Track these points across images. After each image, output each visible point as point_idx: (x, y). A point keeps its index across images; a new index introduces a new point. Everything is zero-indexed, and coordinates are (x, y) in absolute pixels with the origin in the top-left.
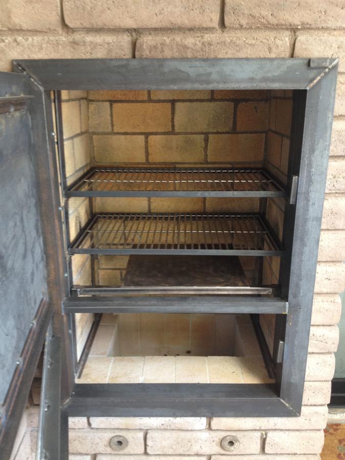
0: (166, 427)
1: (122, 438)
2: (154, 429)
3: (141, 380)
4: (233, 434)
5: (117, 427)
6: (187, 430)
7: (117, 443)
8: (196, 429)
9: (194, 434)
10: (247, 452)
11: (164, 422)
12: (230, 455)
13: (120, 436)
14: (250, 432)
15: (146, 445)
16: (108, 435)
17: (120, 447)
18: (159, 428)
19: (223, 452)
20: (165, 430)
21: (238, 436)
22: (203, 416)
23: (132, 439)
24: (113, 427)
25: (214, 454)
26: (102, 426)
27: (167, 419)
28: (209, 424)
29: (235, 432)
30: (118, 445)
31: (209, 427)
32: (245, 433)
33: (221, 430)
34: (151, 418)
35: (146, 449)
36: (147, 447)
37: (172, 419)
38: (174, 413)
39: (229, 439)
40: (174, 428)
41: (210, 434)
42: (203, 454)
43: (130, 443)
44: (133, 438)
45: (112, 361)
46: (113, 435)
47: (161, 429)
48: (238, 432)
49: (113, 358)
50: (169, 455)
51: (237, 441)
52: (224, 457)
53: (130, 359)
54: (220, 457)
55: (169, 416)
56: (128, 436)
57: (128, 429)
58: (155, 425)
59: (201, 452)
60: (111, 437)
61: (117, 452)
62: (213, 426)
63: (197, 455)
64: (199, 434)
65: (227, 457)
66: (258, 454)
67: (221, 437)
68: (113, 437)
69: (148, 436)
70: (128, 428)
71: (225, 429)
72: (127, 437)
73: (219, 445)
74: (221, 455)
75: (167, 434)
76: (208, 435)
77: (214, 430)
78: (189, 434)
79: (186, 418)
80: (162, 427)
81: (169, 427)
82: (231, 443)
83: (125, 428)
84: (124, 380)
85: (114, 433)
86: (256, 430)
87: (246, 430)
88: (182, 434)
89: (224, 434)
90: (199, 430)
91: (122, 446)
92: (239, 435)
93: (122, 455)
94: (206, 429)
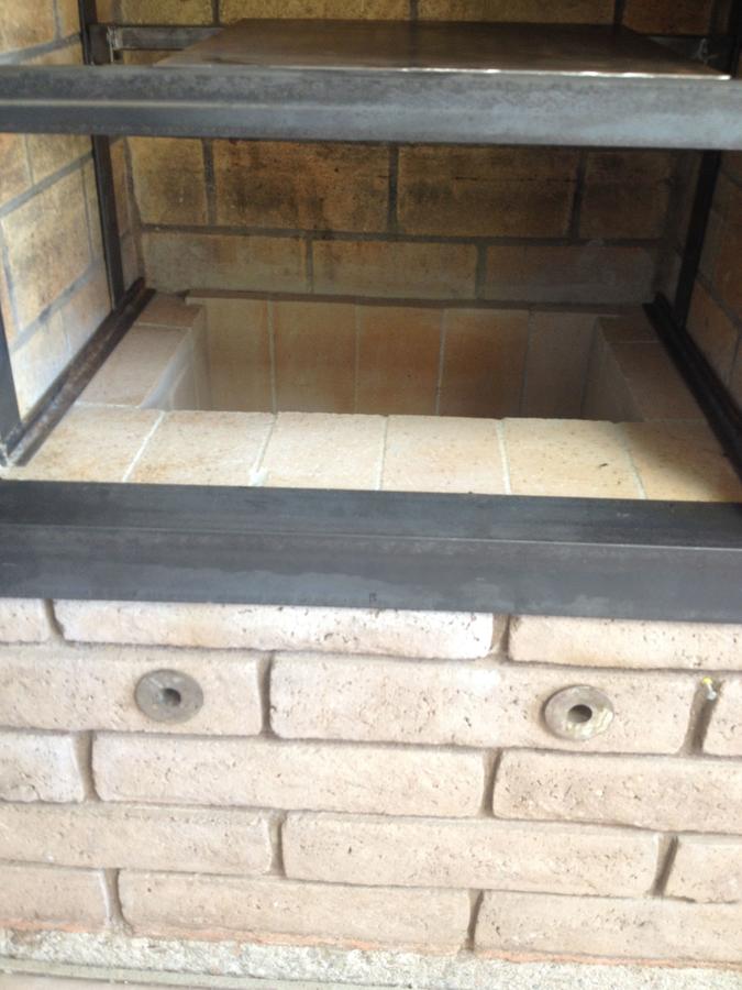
0: (340, 645)
1: (177, 680)
2: (297, 652)
3: (254, 478)
4: (593, 679)
5: (158, 640)
6: (421, 660)
7: (161, 697)
8: (454, 656)
9: (445, 674)
10: (637, 746)
11: (332, 627)
12: (572, 753)
13: (172, 672)
14: (656, 675)
15: (267, 706)
16: (129, 668)
17: (174, 710)
18: (314, 647)
19: (545, 740)
20: (338, 653)
21: (609, 688)
22: (484, 610)
23: (217, 683)
24: (143, 638)
25: (515, 748)
26: (105, 634)
27: (346, 615)
28: (505, 642)
29: (596, 673)
30: (166, 701)
31: (503, 651)
32: (636, 680)
33: (546, 663)
34: (287, 610)
35: (267, 719)
36: (272, 711)
37: (362, 615)
38: (373, 595)
39: (573, 697)
40: (373, 650)
41: (503, 677)
42: (474, 744)
43: (208, 698)
44: (220, 678)
45: (159, 421)
46: (147, 667)
47: (321, 653)
48: (612, 676)
49: (163, 413)
50: (351, 742)
51: (603, 704)
52: (548, 758)
53: (224, 417)
54: (534, 756)
55: (354, 605)
56: (201, 670)
57: (200, 649)
58: (301, 634)
59: (467, 737)
60: (138, 674)
61: (164, 728)
62: (519, 649)
63: (453, 746)
64: (463, 673)
65: (561, 758)
66: (677, 756)
67: (545, 690)
68: (146, 676)
69: (274, 674)
70: (200, 642)
71: (562, 662)
72: (197, 676)
73: (536, 715)
74: (537, 750)
75: (347, 669)
76: (499, 678)
77: (522, 663)
78: (428, 670)
79: (415, 613)
80: (327, 645)
81: (351, 645)
82: (582, 712)
83: (189, 642)
84: (189, 475)
85: (148, 660)
86: (679, 670)
87: (640, 670)
88: (401, 672)
89: (555, 679)
90: (461, 661)
91: (182, 705)
92: (613, 685)
93: (183, 736)
94: (489, 656)
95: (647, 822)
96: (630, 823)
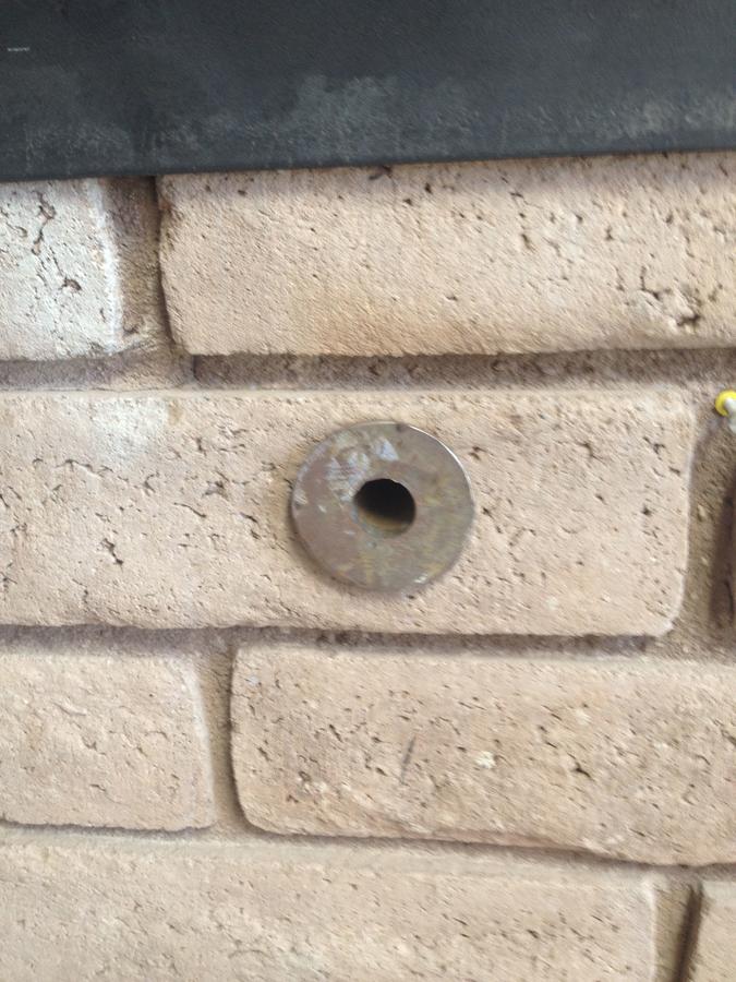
31: (163, 335)
41: (175, 411)
95: (615, 842)
96: (574, 844)
